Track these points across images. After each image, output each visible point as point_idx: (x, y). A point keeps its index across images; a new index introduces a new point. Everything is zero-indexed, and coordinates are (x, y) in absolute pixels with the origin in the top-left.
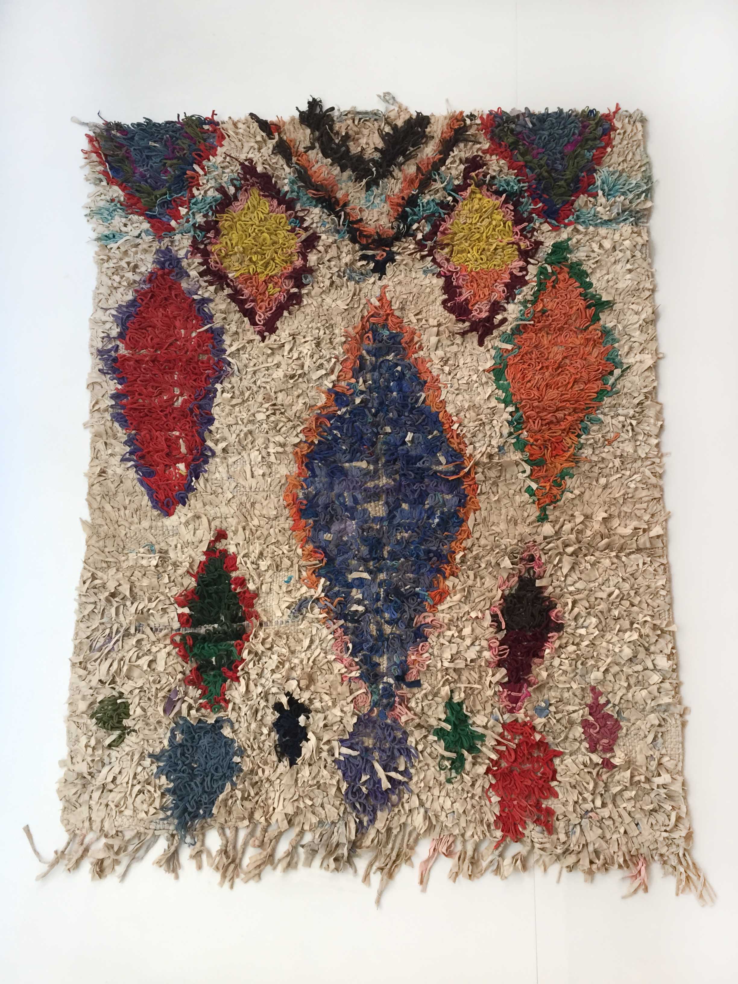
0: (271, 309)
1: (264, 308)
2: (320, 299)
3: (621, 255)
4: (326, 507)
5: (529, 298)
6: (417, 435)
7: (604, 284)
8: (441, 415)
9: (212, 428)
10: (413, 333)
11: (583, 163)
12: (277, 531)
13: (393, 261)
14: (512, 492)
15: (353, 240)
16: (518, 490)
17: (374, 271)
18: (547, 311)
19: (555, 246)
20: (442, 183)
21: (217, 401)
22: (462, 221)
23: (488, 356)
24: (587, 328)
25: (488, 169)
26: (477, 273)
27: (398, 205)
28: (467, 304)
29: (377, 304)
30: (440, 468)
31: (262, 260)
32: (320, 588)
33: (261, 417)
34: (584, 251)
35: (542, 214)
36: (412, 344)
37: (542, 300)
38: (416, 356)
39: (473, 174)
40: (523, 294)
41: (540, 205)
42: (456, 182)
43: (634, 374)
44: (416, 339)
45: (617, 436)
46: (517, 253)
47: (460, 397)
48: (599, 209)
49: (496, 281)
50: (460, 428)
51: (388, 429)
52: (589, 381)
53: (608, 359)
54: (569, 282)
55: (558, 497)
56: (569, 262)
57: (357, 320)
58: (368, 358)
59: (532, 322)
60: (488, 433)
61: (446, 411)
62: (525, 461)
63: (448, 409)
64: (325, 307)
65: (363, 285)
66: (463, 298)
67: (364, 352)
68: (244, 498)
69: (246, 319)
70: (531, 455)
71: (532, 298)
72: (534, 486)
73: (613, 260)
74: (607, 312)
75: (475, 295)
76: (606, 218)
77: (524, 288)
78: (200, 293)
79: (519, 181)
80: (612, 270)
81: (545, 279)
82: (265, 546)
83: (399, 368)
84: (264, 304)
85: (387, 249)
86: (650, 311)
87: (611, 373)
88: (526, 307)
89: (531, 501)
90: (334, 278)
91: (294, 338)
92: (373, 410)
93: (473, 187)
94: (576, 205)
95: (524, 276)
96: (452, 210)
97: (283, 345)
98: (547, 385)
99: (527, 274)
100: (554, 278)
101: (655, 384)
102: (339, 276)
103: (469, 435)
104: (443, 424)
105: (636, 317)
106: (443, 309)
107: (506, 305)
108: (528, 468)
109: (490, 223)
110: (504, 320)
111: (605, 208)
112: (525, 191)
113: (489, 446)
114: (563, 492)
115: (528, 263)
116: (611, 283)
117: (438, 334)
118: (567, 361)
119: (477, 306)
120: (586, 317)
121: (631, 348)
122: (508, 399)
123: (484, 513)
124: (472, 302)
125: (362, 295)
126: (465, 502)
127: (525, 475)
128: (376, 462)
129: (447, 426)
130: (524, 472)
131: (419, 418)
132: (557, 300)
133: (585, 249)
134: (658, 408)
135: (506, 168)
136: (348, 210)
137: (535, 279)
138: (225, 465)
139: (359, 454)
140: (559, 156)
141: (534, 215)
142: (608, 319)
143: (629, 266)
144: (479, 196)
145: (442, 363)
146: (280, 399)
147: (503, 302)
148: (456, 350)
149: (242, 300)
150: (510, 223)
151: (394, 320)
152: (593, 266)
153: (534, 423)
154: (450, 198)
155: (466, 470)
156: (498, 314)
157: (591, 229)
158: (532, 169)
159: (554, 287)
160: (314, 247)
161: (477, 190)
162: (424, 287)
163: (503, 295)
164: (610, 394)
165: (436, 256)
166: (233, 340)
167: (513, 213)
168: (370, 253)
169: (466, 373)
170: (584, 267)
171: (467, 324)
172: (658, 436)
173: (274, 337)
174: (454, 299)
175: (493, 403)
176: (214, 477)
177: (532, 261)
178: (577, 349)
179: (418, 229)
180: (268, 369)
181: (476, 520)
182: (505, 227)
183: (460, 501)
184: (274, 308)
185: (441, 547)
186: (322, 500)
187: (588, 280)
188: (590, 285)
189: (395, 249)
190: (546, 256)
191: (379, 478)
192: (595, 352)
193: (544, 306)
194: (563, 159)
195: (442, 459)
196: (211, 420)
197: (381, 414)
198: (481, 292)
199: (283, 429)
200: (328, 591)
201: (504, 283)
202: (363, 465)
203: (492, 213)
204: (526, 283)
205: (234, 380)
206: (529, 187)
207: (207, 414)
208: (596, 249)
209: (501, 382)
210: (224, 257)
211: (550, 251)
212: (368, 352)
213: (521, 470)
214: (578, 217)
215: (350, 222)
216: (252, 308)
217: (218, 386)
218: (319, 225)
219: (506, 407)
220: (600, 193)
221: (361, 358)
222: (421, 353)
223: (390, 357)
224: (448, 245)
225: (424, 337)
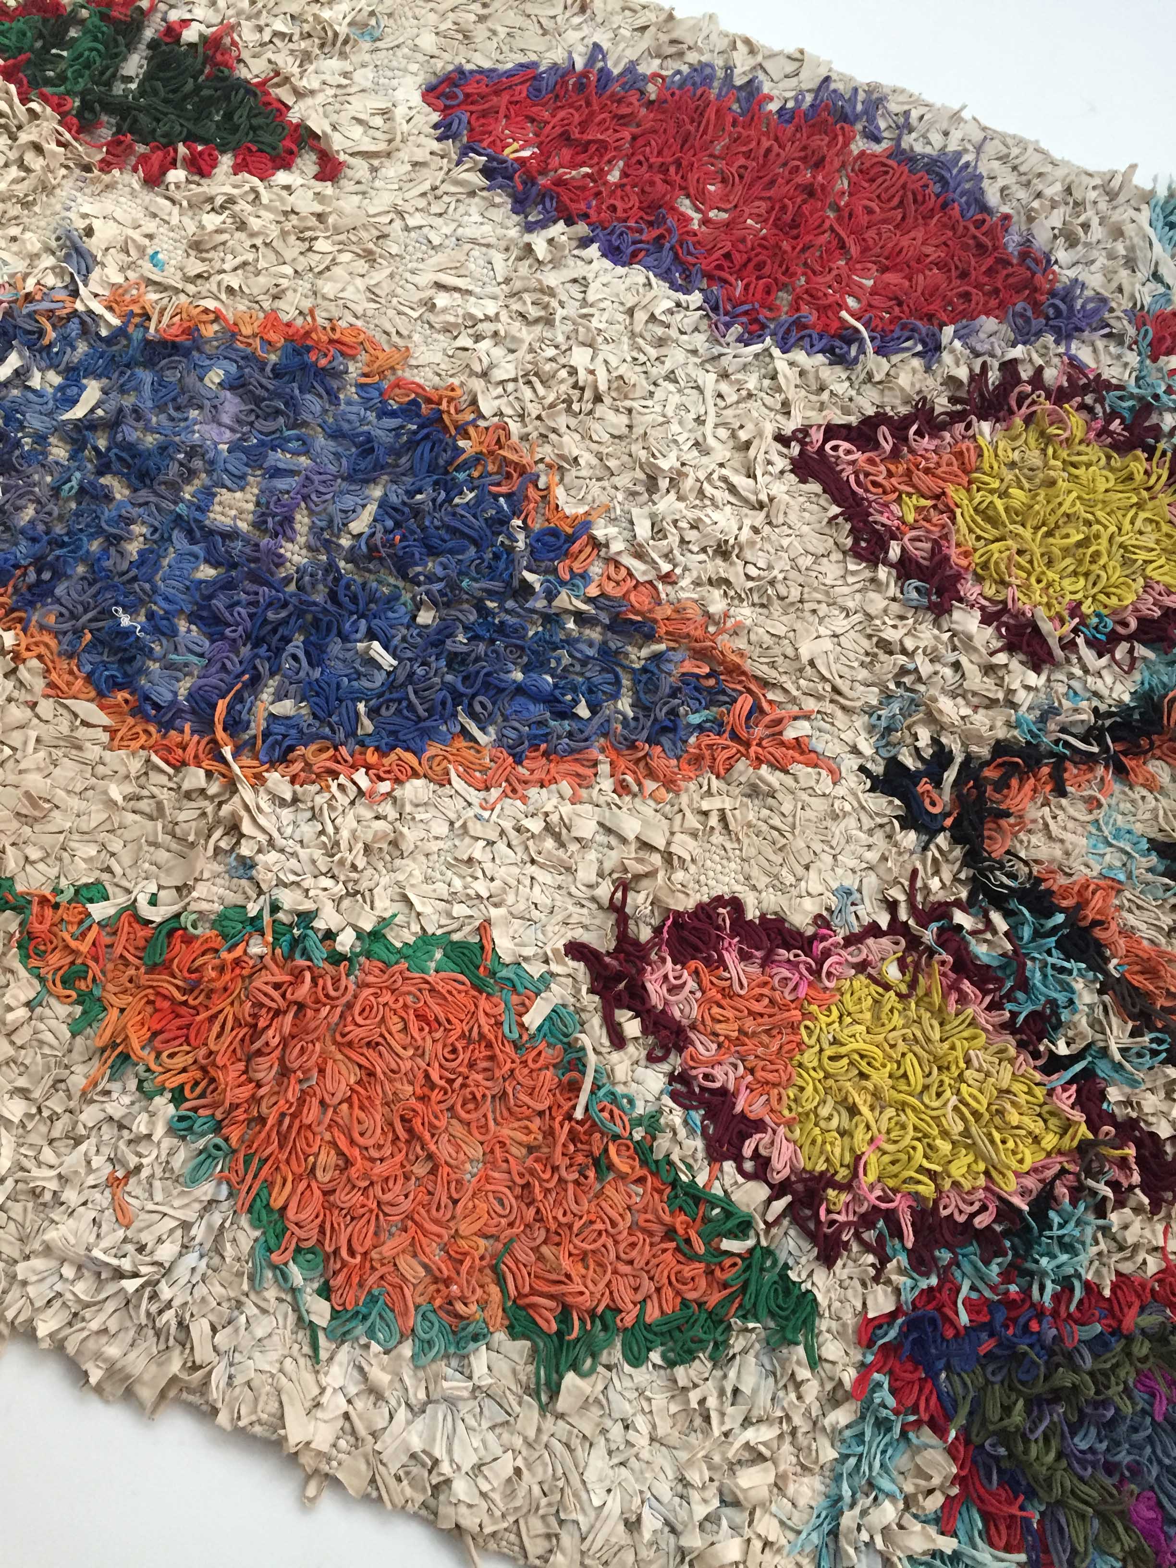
0: (858, 483)
1: (869, 468)
2: (851, 604)
3: (700, 1511)
4: (291, 403)
5: (663, 1144)
6: (380, 678)
7: (623, 1407)
8: (409, 757)
9: (593, 250)
10: (670, 784)
11: (1078, 1534)
12: (285, 283)
13: (906, 823)
14: (116, 845)
15: (1000, 748)
16: (113, 863)
17: (893, 764)
18: (599, 1178)
19: (808, 1301)
20: (1123, 1051)
21: (660, 287)
22: (980, 1057)
23: (528, 952)
24: (500, 1281)
25: (1138, 1210)
26: (794, 1028)
27: (1081, 905)
28: (708, 962)
29: (790, 733)
30: (266, 696)
31: (1007, 509)
32: (98, 308)
33: (580, 357)
34: (755, 1391)
35: (930, 1310)
36: (641, 769)
37: (641, 1181)
38: (604, 768)
39: (1131, 1151)
40: (682, 1132)
41: (964, 1318)
42: (1114, 1094)
43: (288, 1363)
44: (650, 785)
45: (123, 1218)
46: (821, 1166)
47: (442, 829)
48: (888, 1512)
49: (752, 1071)
50: (352, 791)
51: (425, 617)
52: (329, 1207)
53: (373, 1300)
54: (668, 1292)
55: (33, 963)
56: (736, 1323)
57: (763, 670)
58: (645, 652)
59: (579, 1114)
60: (303, 853)
61: (415, 775)
62: (177, 916)
63: (419, 783)
64: (823, 609)
65: (860, 721)
66: (730, 958)
67: (662, 647)
68: (394, 250)
69: (853, 420)
70: (189, 940)
71: (659, 1155)
72: (99, 911)
73: (695, 1476)
74: (526, 1371)
75: (727, 993)
76: (849, 1519)
77: (699, 1143)
78: (957, 344)
79: (1066, 1284)
80: (662, 1459)
81: (706, 1220)
82: (258, 242)
83: (583, 711)
84: (880, 473)
85: (948, 822)
86: (470, 1521)
87: (325, 1292)
88: (638, 1122)
89: (64, 883)
90: (902, 659)
91: (761, 506)
92: (491, 605)
93: (1083, 1131)
94: (927, 1435)
95: (739, 1160)
96: (1021, 1045)
97: (751, 475)
98: (371, 1074)
99: (740, 1170)
100: (700, 1247)
101: (223, 1418)
102: (903, 671)
103: (320, 800)
104: (382, 752)
105: (468, 1461)
106: (718, 891)
107: (666, 1067)
108: (157, 915)
109: (945, 1134)
110: (618, 1040)
111: (885, 1531)
112: (1027, 1292)
113: (271, 842)
114: (41, 979)
115: (778, 1190)
116: (616, 1431)
117: (645, 846)
118: (421, 1170)
119: (691, 985)
120: (533, 1292)
121: (375, 1393)
122: (378, 948)
123: (93, 752)
124: (706, 977)
125: (829, 708)
126: (147, 719)
127: (142, 901)
128: (352, 557)
129: (371, 757)
130: (153, 901)
131: (423, 700)
132: (623, 1225)
133: (764, 1399)
134: (147, 1394)
135: (1127, 1268)
136: (1100, 771)
137: (717, 1190)
138: (492, 241)
139: (390, 523)
140: (1123, 1457)
141: (934, 1281)
142: (503, 1366)
143: (651, 1523)
144: (1050, 1141)
145: (554, 818)
146: (611, 416)
147: (675, 1062)
148: (580, 875)
149: (908, 428)
150: (927, 1189)
151: (726, 754)
152: (694, 1397)
153: (277, 986)
154: (1062, 1049)
155: (227, 752)
156: (645, 1031)
157: (829, 1454)
158: (1098, 1345)
159: (670, 1233)
160: (1010, 648)
161: (1067, 1143)
162: (800, 871)
163: (699, 1072)
164: (260, 1252)
165: (885, 941)
166: (802, 373)
167: (961, 1219)
168: (950, 775)
169: (501, 873)
170: (701, 1366)
171: (645, 934)
172: (59, 1346)
173: (781, 463)
174: (734, 933)
175: (385, 905)
176: (473, 210)
177: (779, 1205)
178: (444, 1215)
179: (989, 925)
180: (700, 421)
181: (84, 723)
182: (921, 1170)
183: (157, 706)
184: (860, 491)
185: (57, 607)
186: (313, 404)
187: (655, 1357)
188: (636, 1360)
189: (942, 840)
190: (782, 1257)
191: (309, 548)
192: (411, 1269)
193: (623, 1177)
194: (1110, 1468)
195: (286, 707)
196: (613, 253)
197: (473, 617)
198: (730, 1014)
199: (528, 393)
200: (83, 323)
201: (735, 1095)
202: (360, 524)
203: (979, 1156)
204: (715, 1156)
205: (699, 340)
206: (1039, 1312)
207: (634, 255)
208: (751, 1435)
209: (438, 955)
210: (1042, 434)
211: (793, 1276)
212: (657, 657)
213: (162, 894)
214: (884, 1426)
215: (1062, 758)
216: (877, 446)
217: (696, 298)
218: (1074, 684)
219: (360, 935)
220: (948, 1545)
221: (650, 637)
222: (607, 784)
223: (625, 705)
224: (913, 985)
225: (648, 809)
